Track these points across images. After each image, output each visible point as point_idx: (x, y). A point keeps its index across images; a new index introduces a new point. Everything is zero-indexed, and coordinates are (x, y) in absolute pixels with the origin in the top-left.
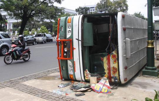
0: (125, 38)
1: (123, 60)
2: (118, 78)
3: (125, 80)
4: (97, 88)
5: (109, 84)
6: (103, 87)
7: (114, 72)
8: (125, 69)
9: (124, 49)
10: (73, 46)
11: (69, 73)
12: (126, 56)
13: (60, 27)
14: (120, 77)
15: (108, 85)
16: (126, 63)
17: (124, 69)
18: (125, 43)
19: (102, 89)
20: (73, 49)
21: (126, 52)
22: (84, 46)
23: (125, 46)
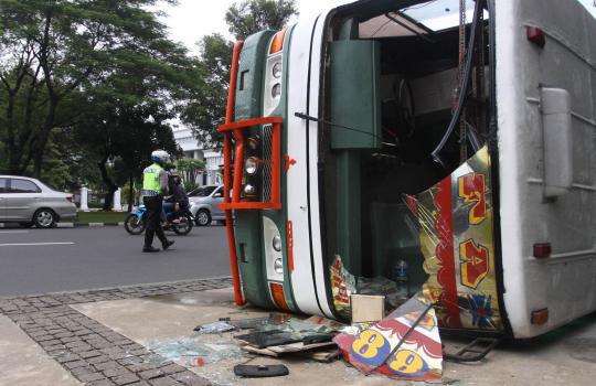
0: (540, 86)
1: (525, 202)
2: (494, 304)
3: (537, 316)
4: (365, 347)
5: (436, 330)
6: (404, 346)
7: (473, 273)
8: (535, 255)
9: (533, 143)
10: (286, 151)
11: (269, 277)
12: (543, 184)
13: (239, 75)
14: (507, 297)
15: (435, 335)
16: (544, 227)
17: (532, 258)
18: (541, 112)
19: (391, 356)
20: (285, 162)
21: (542, 160)
22: (333, 147)
23: (536, 126)
